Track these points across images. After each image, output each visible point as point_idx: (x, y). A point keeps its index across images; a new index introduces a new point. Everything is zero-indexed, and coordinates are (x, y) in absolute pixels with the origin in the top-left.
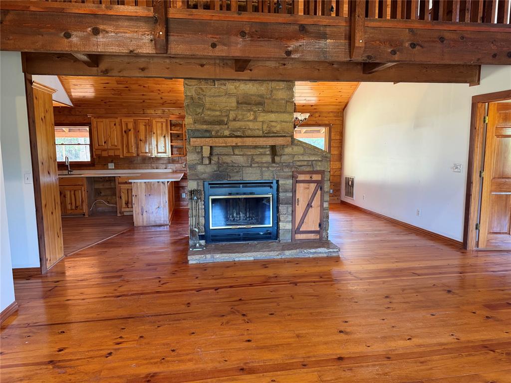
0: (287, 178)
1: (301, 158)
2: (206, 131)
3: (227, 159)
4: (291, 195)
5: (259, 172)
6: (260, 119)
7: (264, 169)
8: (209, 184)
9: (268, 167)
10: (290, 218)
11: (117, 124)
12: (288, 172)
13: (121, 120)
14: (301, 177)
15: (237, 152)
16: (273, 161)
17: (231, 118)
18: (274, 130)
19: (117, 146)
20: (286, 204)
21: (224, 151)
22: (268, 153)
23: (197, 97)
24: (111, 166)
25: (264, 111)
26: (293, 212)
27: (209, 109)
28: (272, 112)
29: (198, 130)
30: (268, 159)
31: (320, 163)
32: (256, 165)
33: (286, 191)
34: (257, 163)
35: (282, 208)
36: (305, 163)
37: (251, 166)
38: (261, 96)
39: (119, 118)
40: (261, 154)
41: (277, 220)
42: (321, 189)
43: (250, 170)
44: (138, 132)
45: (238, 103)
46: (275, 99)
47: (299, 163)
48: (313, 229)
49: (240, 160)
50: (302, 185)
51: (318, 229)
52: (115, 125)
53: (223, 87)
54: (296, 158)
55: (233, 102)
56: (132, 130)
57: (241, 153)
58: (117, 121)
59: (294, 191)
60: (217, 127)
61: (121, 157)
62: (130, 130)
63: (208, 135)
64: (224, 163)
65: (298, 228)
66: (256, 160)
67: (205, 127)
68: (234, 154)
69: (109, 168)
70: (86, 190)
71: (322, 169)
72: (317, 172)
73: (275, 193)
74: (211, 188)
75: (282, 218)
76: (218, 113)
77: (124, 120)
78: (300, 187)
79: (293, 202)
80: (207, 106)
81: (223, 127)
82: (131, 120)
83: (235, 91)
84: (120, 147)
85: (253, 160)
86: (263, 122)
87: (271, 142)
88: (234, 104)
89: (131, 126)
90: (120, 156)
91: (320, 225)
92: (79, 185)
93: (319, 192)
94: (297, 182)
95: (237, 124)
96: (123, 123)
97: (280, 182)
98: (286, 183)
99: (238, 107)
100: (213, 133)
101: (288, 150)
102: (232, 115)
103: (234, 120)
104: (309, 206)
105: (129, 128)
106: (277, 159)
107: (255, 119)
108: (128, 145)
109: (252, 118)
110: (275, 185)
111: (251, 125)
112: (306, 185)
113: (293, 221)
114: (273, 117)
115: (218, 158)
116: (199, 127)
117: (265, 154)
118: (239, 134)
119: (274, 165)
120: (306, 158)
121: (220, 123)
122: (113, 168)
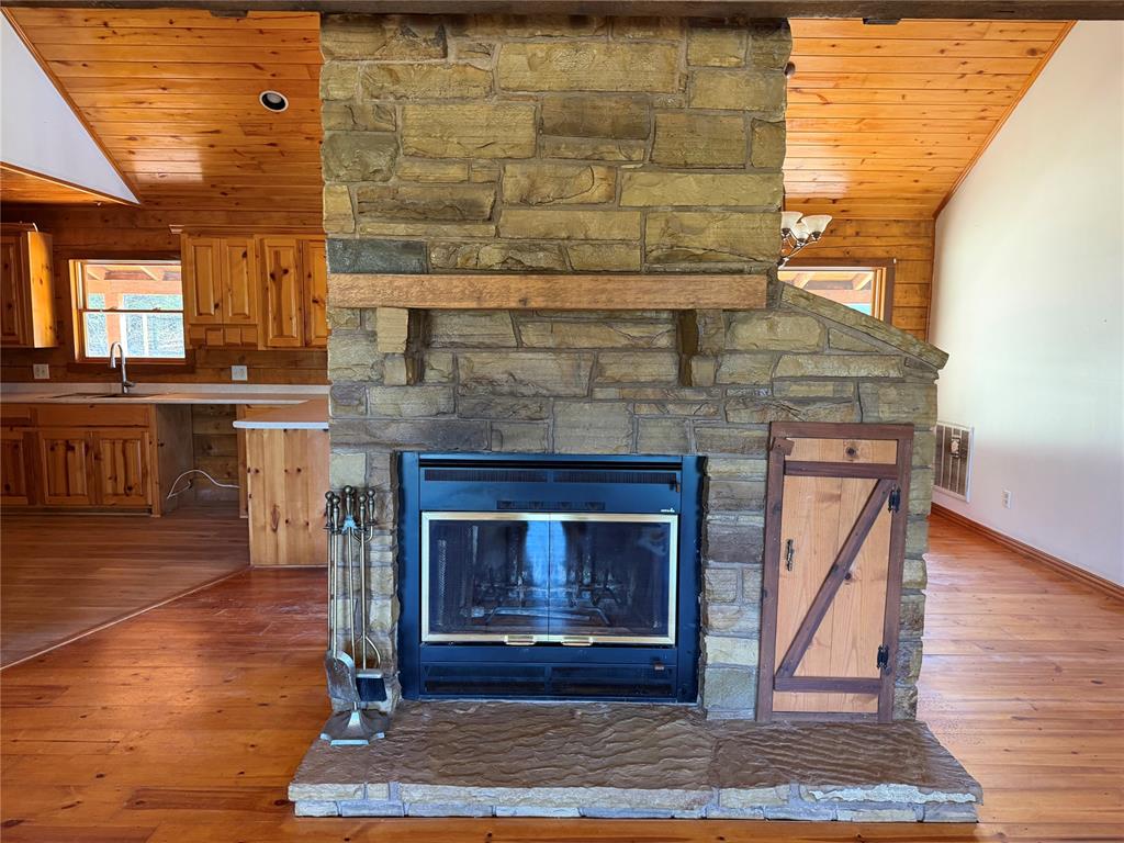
0: (743, 450)
1: (809, 367)
2: (409, 247)
3: (493, 366)
4: (758, 521)
5: (623, 421)
6: (634, 197)
7: (644, 410)
8: (423, 463)
9: (660, 403)
10: (751, 620)
11: (251, 254)
12: (747, 424)
13: (261, 240)
14: (806, 450)
15: (531, 335)
16: (685, 378)
17: (510, 190)
18: (695, 244)
19: (249, 317)
20: (734, 558)
21: (481, 330)
22: (664, 342)
23: (370, 104)
24: (239, 372)
25: (653, 164)
26: (767, 598)
27: (419, 155)
28: (687, 167)
29: (374, 245)
30: (663, 367)
31: (892, 393)
32: (612, 392)
33: (738, 505)
34: (617, 383)
35: (718, 577)
36: (828, 390)
37: (589, 397)
38: (643, 99)
39: (257, 237)
40: (633, 348)
41: (695, 625)
42: (895, 502)
43: (584, 413)
44: (310, 276)
45: (540, 127)
46: (701, 112)
47: (798, 390)
48: (852, 672)
49: (543, 369)
50: (809, 482)
51: (874, 672)
52: (245, 255)
53: (481, 62)
54: (786, 368)
55: (519, 127)
56: (292, 271)
57: (551, 343)
58: (252, 243)
59: (772, 508)
60: (453, 233)
61: (261, 347)
62: (286, 272)
63: (414, 262)
64: (478, 380)
65: (788, 666)
66: (613, 371)
67: (400, 230)
68: (520, 346)
69: (234, 378)
70: (155, 443)
71: (903, 418)
72: (880, 431)
73: (691, 508)
74: (429, 476)
75: (716, 616)
76: (455, 172)
77: (270, 241)
78: (801, 494)
79: (767, 553)
80: (413, 140)
81: (480, 230)
82: (291, 241)
83: (529, 78)
84: (257, 320)
85: (597, 369)
86: (646, 211)
87: (675, 293)
88: (525, 134)
89: (288, 259)
90: (256, 345)
91: (883, 657)
92: (136, 426)
93: (885, 516)
94: (788, 468)
95: (537, 221)
96: (267, 249)
97: (715, 467)
98: (735, 471)
99: (538, 148)
100: (435, 257)
101: (752, 333)
102: (514, 180)
103: (525, 202)
104: (839, 572)
105: (284, 264)
106: (701, 369)
107: (614, 196)
108: (281, 315)
109: (598, 192)
110: (689, 476)
111: (594, 224)
112: (828, 484)
113: (765, 633)
114: (689, 187)
115: (455, 361)
116: (374, 228)
117: (650, 349)
118: (541, 259)
119: (688, 393)
120: (831, 367)
121: (463, 212)
122: (245, 378)
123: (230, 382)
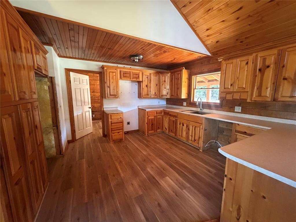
11: (250, 63)
19: (245, 89)
24: (238, 109)
39: (254, 55)
44: (283, 67)
52: (247, 63)
56: (272, 66)
58: (251, 58)
61: (248, 101)
62: (268, 67)
69: (236, 111)
70: (203, 129)
77: (262, 54)
82: (274, 51)
84: (249, 89)
89: (270, 60)
90: (246, 100)
92: (199, 123)
96: (259, 59)
105: (268, 63)
108: (261, 87)
122: (240, 111)
123: (234, 112)
